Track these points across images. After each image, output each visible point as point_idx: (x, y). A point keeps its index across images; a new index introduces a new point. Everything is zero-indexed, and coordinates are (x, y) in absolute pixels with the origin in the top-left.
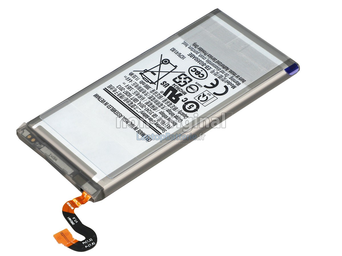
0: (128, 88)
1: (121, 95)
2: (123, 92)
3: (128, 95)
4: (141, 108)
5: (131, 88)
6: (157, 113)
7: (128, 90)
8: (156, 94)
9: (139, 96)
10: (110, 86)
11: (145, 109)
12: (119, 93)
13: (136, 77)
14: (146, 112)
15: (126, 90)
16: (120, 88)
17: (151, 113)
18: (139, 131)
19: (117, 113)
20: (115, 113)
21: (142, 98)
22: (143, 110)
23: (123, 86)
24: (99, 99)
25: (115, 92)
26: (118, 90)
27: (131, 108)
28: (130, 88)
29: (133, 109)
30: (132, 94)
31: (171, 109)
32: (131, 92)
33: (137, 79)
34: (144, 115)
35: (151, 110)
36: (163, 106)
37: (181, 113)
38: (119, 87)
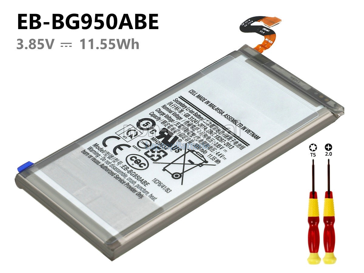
0: (220, 145)
1: (228, 137)
2: (225, 141)
3: (219, 138)
4: (204, 124)
5: (216, 145)
6: (184, 118)
7: (220, 143)
8: (186, 138)
9: (207, 137)
10: (242, 148)
11: (198, 122)
12: (231, 140)
13: (212, 157)
14: (197, 119)
15: (222, 144)
16: (230, 145)
17: (192, 119)
18: (204, 100)
19: (231, 119)
20: (232, 119)
21: (203, 135)
22: (201, 122)
23: (226, 148)
24: (253, 133)
25: (235, 141)
26: (232, 143)
27: (215, 124)
28: (218, 145)
29: (213, 123)
30: (215, 139)
31: (169, 123)
32: (217, 141)
33: (211, 155)
34: (199, 117)
35: (192, 121)
36: (178, 125)
37: (157, 118)
38: (231, 147)
